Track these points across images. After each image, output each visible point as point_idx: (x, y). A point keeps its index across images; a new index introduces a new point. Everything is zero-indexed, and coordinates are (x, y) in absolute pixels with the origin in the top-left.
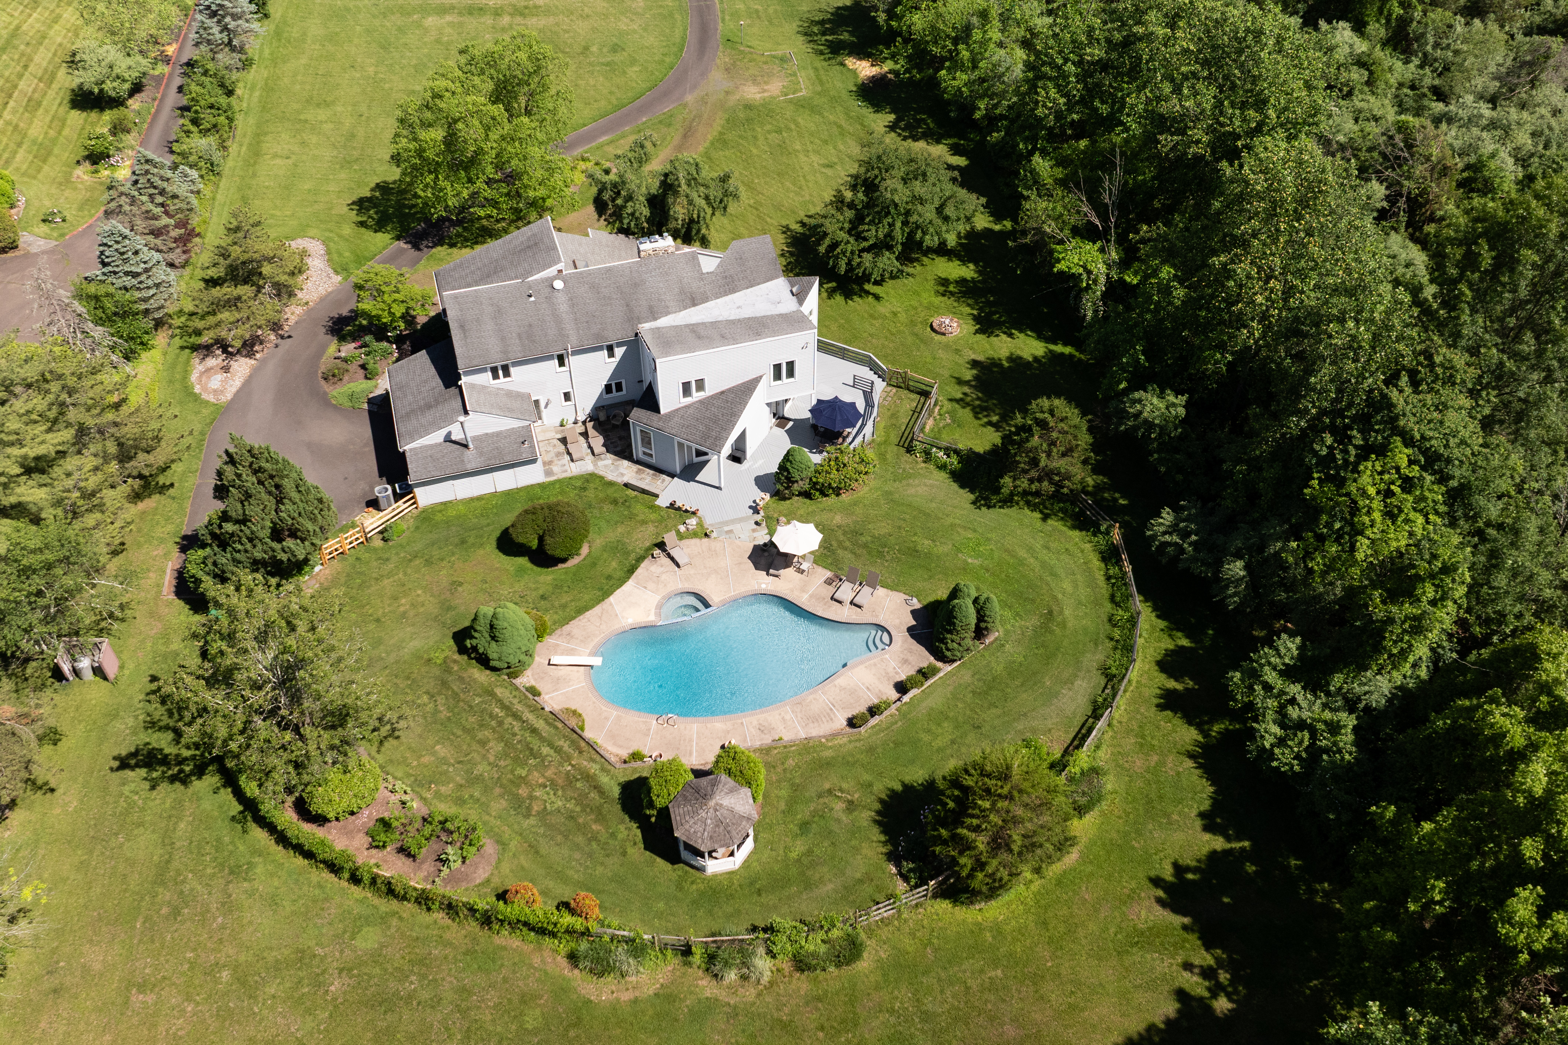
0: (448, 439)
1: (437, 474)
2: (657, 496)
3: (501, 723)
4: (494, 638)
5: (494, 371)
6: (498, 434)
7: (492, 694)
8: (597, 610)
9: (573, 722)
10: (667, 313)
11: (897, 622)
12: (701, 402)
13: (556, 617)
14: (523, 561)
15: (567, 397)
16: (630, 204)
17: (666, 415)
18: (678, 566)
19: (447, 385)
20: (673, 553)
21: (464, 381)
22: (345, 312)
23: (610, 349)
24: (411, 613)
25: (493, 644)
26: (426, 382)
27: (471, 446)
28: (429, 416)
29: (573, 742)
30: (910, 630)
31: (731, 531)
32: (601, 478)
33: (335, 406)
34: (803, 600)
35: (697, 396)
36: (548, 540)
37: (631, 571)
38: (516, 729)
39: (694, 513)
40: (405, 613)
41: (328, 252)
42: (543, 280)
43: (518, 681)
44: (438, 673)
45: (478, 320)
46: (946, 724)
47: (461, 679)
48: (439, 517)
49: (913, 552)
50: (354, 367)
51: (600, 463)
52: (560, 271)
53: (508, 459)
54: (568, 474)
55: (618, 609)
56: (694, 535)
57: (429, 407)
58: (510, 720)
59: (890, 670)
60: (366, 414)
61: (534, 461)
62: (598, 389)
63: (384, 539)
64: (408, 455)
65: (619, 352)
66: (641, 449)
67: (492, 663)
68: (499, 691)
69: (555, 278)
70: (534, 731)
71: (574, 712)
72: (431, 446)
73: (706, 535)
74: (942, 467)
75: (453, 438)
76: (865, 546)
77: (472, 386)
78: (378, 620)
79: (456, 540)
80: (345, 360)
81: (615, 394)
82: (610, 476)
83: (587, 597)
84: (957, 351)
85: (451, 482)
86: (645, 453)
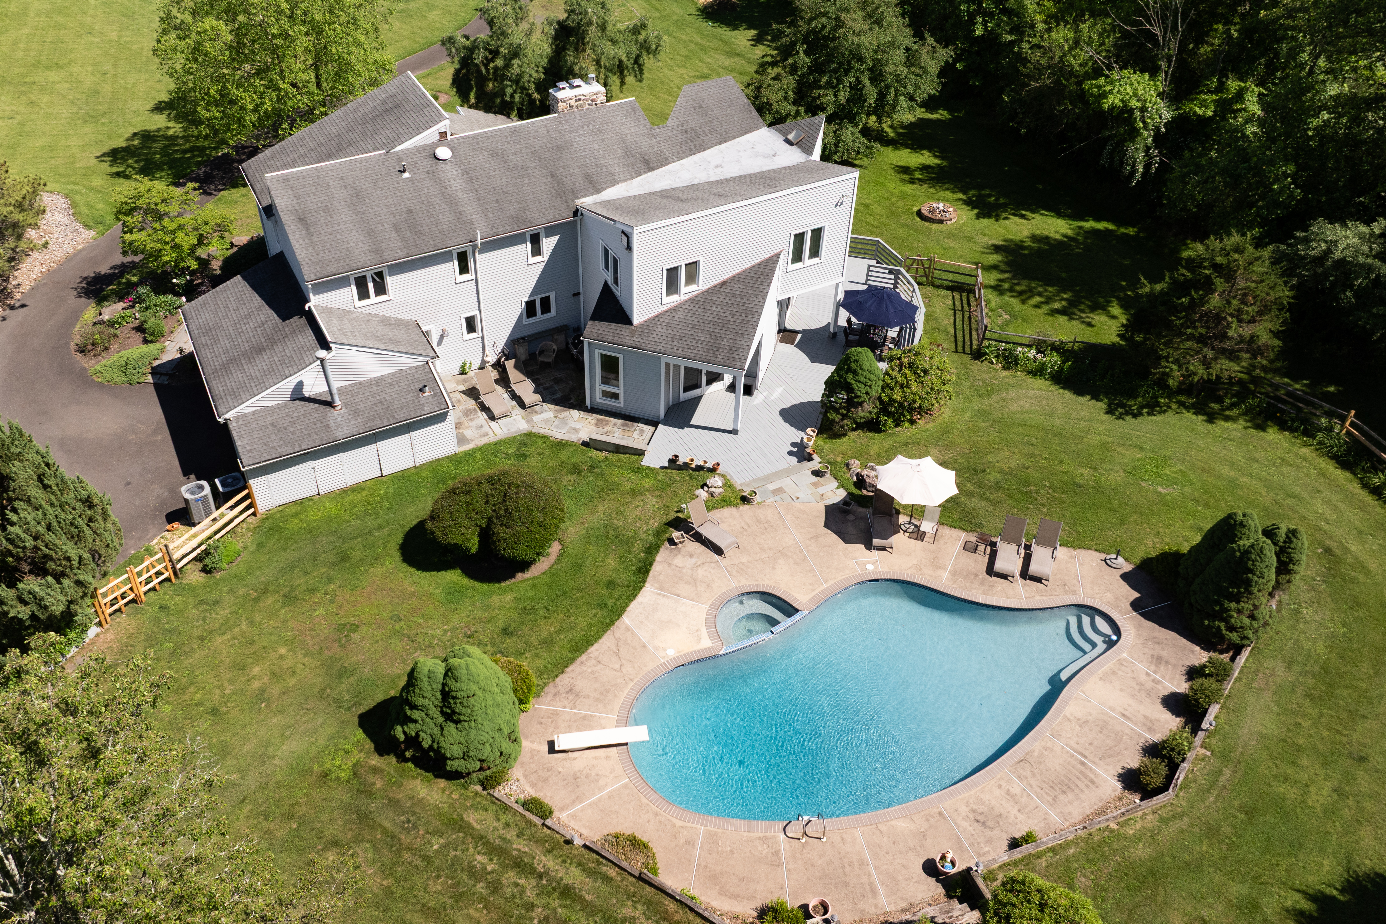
0: (298, 396)
1: (287, 450)
2: (641, 453)
3: (495, 887)
4: (451, 716)
5: (361, 283)
6: (379, 381)
7: (462, 826)
8: (607, 641)
9: (635, 863)
10: (614, 183)
11: (1109, 596)
12: (691, 300)
13: (539, 663)
14: (453, 576)
15: (471, 325)
16: (516, 62)
17: (641, 325)
18: (718, 551)
19: (284, 315)
20: (705, 531)
21: (315, 302)
22: (104, 269)
23: (535, 240)
24: (275, 691)
25: (451, 727)
26: (248, 317)
27: (338, 402)
28: (262, 363)
29: (649, 904)
30: (1135, 605)
31: (779, 491)
32: (545, 438)
33: (100, 385)
34: (943, 581)
35: (687, 291)
36: (501, 532)
37: (643, 570)
38: (530, 894)
39: (713, 470)
40: (262, 691)
41: (74, 205)
42: (419, 150)
43: (501, 792)
44: (346, 798)
45: (326, 209)
46: (1305, 762)
47: (394, 803)
48: (294, 524)
49: (1075, 487)
50: (125, 331)
51: (536, 418)
52: (443, 135)
53: (402, 416)
54: (491, 439)
55: (643, 634)
56: (725, 502)
57: (259, 350)
58: (511, 876)
59: (1143, 678)
60: (152, 389)
61: (440, 418)
62: (516, 309)
63: (206, 570)
64: (233, 426)
65: (549, 244)
66: (600, 387)
67: (451, 765)
68: (472, 818)
69: (436, 145)
70: (567, 892)
71: (633, 842)
72: (271, 410)
73: (745, 500)
74: (1038, 371)
75: (306, 393)
76: (998, 486)
77: (328, 311)
78: (214, 711)
79: (332, 557)
80: (111, 324)
81: (539, 316)
82: (558, 434)
83: (583, 622)
84: (969, 239)
85: (311, 464)
86: (605, 394)
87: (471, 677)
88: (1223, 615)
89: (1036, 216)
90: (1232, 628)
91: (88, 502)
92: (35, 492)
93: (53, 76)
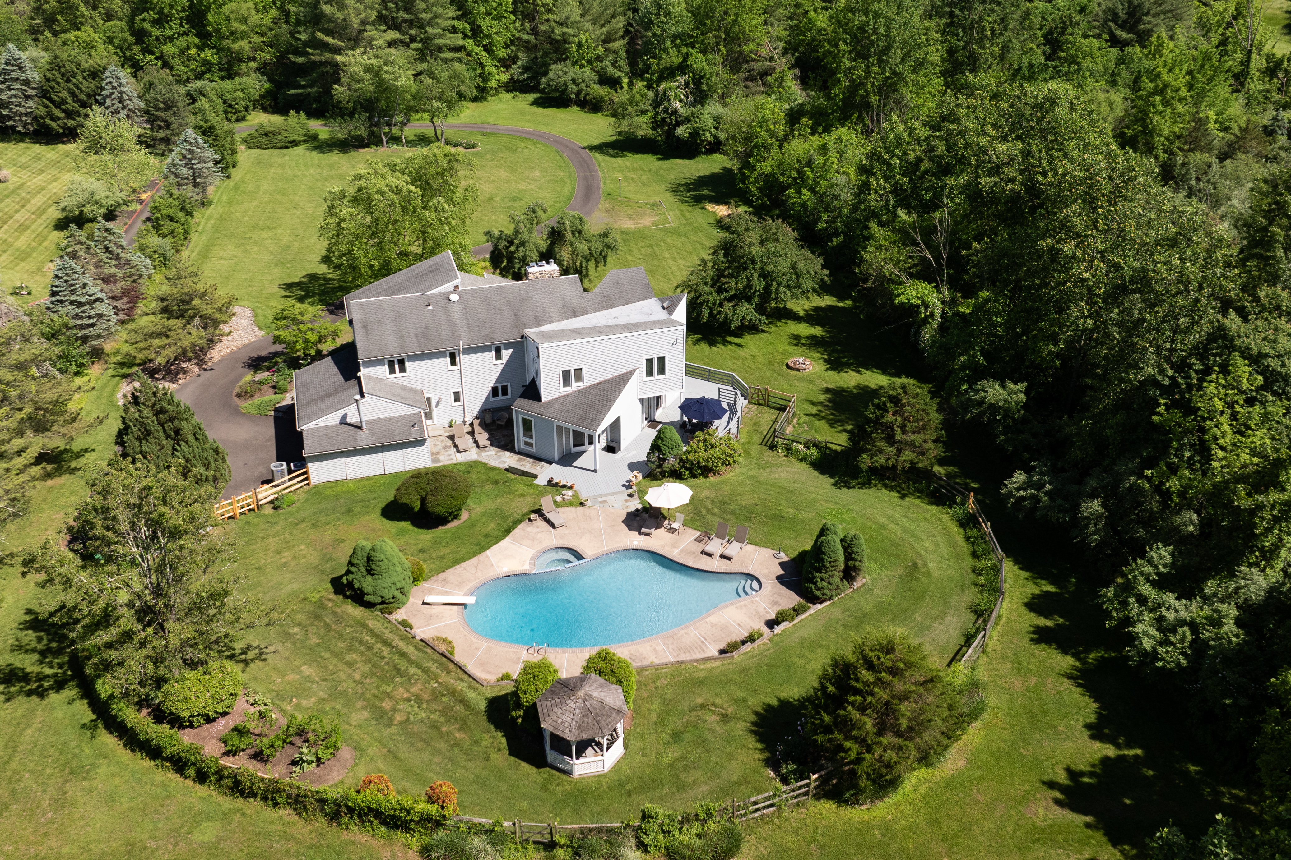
0: (343, 421)
1: (331, 449)
2: (535, 476)
3: (370, 648)
4: (370, 572)
5: (391, 364)
6: (391, 419)
7: (364, 625)
8: (474, 561)
9: (443, 648)
10: (551, 322)
11: (766, 571)
12: (579, 391)
13: (433, 566)
14: (406, 525)
15: (457, 397)
16: (521, 249)
17: (547, 403)
18: (553, 526)
19: (347, 379)
20: (549, 516)
21: (363, 372)
22: (264, 353)
23: (498, 351)
24: (293, 564)
25: (369, 578)
26: (328, 378)
27: (364, 427)
28: (328, 402)
29: (441, 664)
30: (779, 578)
31: (605, 501)
32: (484, 465)
33: (244, 415)
34: (674, 554)
35: (575, 386)
36: (430, 498)
37: (508, 531)
38: (385, 654)
39: (571, 488)
40: (286, 563)
41: (255, 315)
42: (440, 294)
43: (391, 616)
44: (312, 609)
45: (379, 322)
46: (819, 651)
47: (335, 614)
48: (328, 492)
49: (779, 518)
50: (267, 387)
51: (484, 454)
52: (456, 287)
53: (398, 439)
54: (454, 462)
55: (493, 560)
56: (571, 504)
57: (329, 396)
58: (379, 645)
59: (761, 610)
60: (272, 419)
61: (421, 442)
62: (486, 390)
63: (275, 508)
64: (305, 433)
65: (506, 354)
66: (523, 439)
67: (367, 598)
68: (371, 624)
69: (451, 292)
70: (403, 654)
71: (445, 640)
72: (327, 427)
73: (582, 504)
74: (803, 459)
75: (349, 420)
76: (733, 512)
77: (370, 378)
78: (259, 568)
79: (344, 509)
80: (259, 383)
81: (500, 397)
82: (493, 463)
83: (464, 551)
84: (811, 382)
85: (343, 459)
86: (526, 443)
87: (382, 551)
88: (812, 581)
89: (869, 372)
90: (818, 589)
91: (216, 451)
92: (191, 439)
93: (264, 234)
